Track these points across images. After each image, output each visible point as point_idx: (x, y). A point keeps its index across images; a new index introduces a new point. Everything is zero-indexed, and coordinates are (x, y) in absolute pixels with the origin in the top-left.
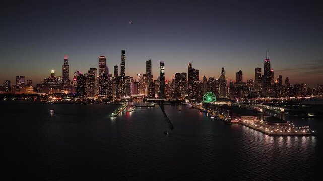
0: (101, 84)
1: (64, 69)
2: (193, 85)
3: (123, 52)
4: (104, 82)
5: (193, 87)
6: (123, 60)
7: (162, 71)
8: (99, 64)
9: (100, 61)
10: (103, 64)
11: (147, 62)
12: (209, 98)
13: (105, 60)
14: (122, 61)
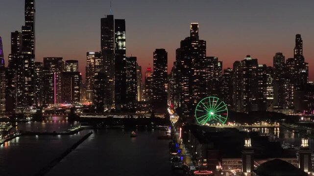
2: (191, 78)
7: (120, 44)
11: (102, 20)
12: (211, 113)
14: (27, 18)
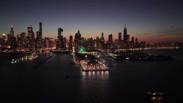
0: (25, 42)
1: (11, 33)
3: (41, 24)
4: (27, 41)
5: (78, 43)
6: (41, 28)
7: (62, 34)
8: (28, 30)
9: (28, 29)
10: (30, 30)
12: (81, 50)
13: (32, 28)
